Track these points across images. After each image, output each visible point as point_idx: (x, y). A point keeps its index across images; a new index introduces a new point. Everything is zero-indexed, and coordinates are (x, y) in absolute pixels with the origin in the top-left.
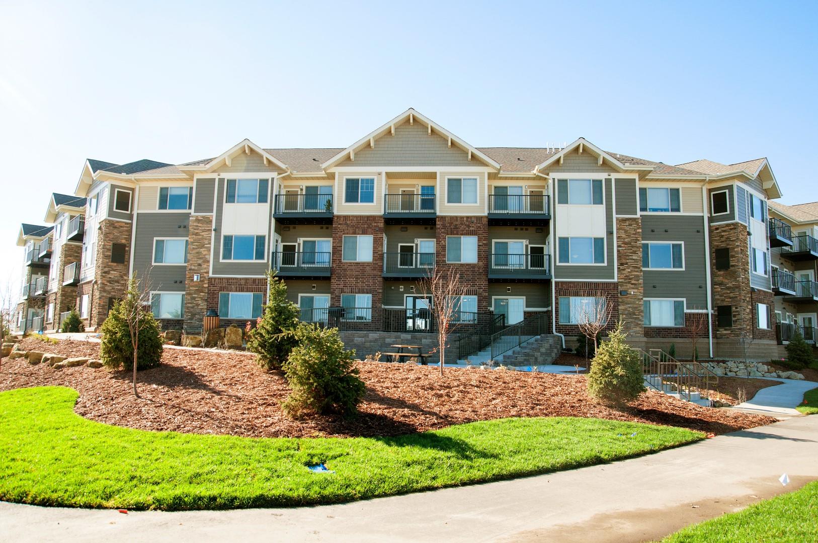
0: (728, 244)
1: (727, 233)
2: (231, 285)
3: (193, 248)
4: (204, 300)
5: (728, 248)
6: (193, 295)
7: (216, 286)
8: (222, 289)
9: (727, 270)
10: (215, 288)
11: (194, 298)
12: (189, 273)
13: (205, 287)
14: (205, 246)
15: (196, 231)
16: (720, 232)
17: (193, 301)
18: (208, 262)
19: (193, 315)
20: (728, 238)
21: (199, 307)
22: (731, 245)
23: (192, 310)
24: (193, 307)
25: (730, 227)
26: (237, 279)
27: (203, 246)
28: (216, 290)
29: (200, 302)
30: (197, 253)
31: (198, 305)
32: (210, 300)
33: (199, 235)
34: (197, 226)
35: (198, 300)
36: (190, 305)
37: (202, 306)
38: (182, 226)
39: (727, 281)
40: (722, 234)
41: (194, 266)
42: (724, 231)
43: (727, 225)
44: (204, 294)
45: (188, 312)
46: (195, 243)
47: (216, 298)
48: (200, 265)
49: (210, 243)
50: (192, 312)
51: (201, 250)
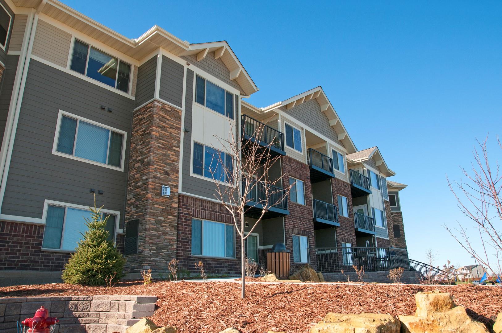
0: (398, 223)
1: (397, 217)
2: (205, 210)
3: (159, 146)
4: (172, 226)
5: (399, 226)
6: (160, 218)
7: (189, 209)
8: (195, 214)
9: (399, 237)
10: (188, 211)
11: (159, 222)
12: (152, 181)
13: (175, 208)
14: (174, 148)
15: (163, 124)
16: (393, 216)
17: (159, 226)
18: (177, 172)
19: (159, 249)
20: (398, 220)
21: (168, 237)
22: (399, 224)
23: (157, 240)
24: (158, 237)
25: (398, 214)
26: (211, 202)
27: (170, 148)
28: (189, 214)
29: (168, 229)
30: (164, 155)
31: (165, 234)
32: (182, 227)
33: (167, 131)
34: (164, 117)
35: (166, 226)
36: (154, 233)
37: (171, 235)
38: (106, 109)
39: (399, 243)
40: (395, 217)
41: (160, 173)
42: (395, 216)
43: (397, 213)
44: (173, 217)
45: (152, 243)
46: (162, 140)
47: (189, 225)
48: (167, 173)
49: (179, 147)
50: (156, 244)
51: (169, 152)
